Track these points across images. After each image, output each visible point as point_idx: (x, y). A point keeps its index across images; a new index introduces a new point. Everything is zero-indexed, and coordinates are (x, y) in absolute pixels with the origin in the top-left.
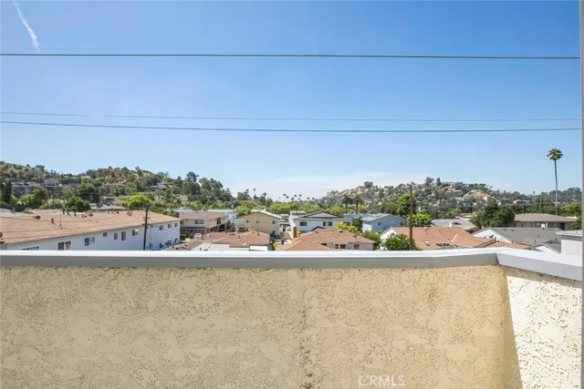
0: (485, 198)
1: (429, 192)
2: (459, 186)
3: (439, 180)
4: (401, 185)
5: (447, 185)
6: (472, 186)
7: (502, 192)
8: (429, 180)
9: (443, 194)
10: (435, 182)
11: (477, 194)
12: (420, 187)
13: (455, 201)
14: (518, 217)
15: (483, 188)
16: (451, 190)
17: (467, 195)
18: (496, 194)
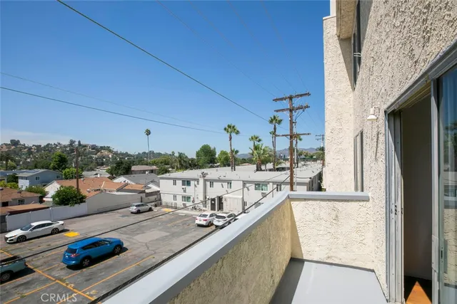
0: (110, 156)
1: (72, 151)
2: (94, 147)
3: (79, 142)
4: (48, 144)
5: (85, 146)
6: (102, 148)
7: (119, 152)
8: (72, 142)
9: (83, 153)
10: (77, 143)
11: (106, 153)
12: (65, 147)
13: (91, 158)
14: (133, 168)
15: (108, 149)
16: (89, 150)
17: (99, 153)
18: (116, 153)
